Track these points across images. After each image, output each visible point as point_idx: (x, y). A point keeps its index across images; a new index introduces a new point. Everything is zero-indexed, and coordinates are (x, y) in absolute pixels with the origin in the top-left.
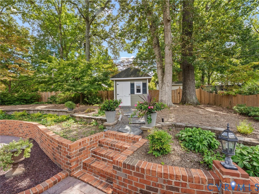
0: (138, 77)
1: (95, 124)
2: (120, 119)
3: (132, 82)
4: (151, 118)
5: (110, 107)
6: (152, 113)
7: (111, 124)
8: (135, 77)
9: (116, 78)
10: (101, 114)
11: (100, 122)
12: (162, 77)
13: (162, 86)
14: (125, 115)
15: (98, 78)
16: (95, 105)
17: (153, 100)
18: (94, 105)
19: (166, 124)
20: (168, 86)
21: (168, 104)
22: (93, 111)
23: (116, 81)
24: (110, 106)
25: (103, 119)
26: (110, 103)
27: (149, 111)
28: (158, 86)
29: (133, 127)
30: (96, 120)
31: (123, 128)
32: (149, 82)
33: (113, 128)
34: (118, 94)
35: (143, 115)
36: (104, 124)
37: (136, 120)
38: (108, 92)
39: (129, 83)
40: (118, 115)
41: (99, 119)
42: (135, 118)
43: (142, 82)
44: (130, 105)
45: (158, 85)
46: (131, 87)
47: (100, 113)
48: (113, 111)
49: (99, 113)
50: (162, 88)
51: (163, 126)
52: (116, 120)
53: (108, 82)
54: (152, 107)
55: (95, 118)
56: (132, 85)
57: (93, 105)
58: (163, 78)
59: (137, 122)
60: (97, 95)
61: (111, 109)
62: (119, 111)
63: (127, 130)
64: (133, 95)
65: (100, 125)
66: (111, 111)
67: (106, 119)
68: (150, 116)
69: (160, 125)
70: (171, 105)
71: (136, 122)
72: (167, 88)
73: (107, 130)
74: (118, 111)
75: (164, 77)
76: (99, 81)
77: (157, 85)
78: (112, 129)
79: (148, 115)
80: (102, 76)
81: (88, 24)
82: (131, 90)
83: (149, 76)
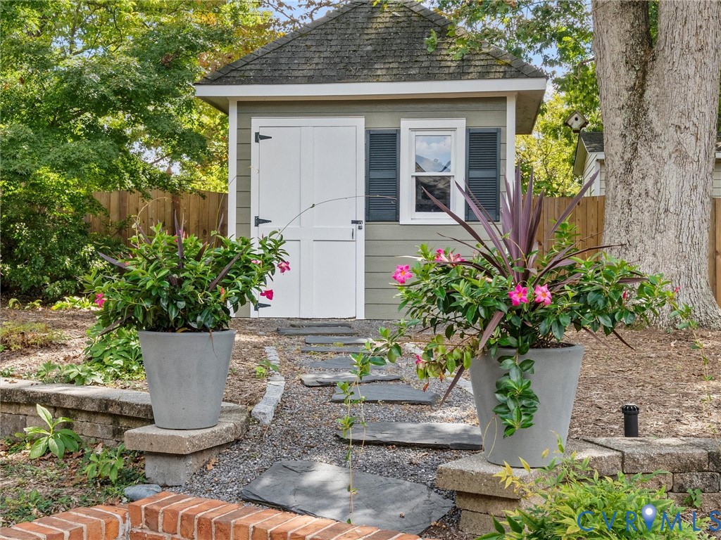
0: (429, 76)
1: (52, 442)
2: (265, 409)
3: (383, 123)
4: (535, 389)
5: (185, 298)
6: (542, 344)
7: (189, 437)
8: (409, 79)
9: (247, 81)
10: (111, 370)
11: (102, 427)
12: (631, 78)
13: (628, 156)
14: (308, 378)
15: (96, 78)
16: (68, 302)
17: (550, 243)
18: (59, 304)
19: (654, 452)
22: (47, 345)
23: (249, 107)
24: (181, 281)
25: (121, 404)
26: (183, 259)
27: (517, 323)
28: (601, 162)
29: (378, 469)
30: (66, 412)
31: (291, 477)
32: (524, 127)
33: (203, 471)
34: (260, 221)
35: (458, 362)
36: (132, 437)
37: (399, 419)
38: (183, 202)
39: (355, 128)
40: (253, 375)
41: (89, 407)
42: (393, 408)
43: (460, 124)
44: (361, 317)
45: (601, 156)
46: (371, 165)
47: (100, 361)
48: (204, 329)
49: (97, 360)
50: (629, 169)
51: (627, 461)
52: (230, 411)
53: (179, 112)
54: (543, 294)
55: (57, 396)
56: (382, 149)
57: (48, 301)
58: (639, 89)
59: (411, 431)
60: (88, 225)
61: (193, 308)
62: (267, 349)
63: (321, 493)
64: (383, 229)
65: (99, 450)
66: (194, 330)
67: (149, 403)
68: (525, 366)
69: (606, 454)
71: (401, 431)
72: (672, 176)
73: (155, 487)
74: (252, 355)
75: (651, 79)
76: (102, 106)
77: (592, 157)
78: (197, 485)
79: (509, 362)
80: (134, 62)
82: (370, 184)
83: (522, 71)
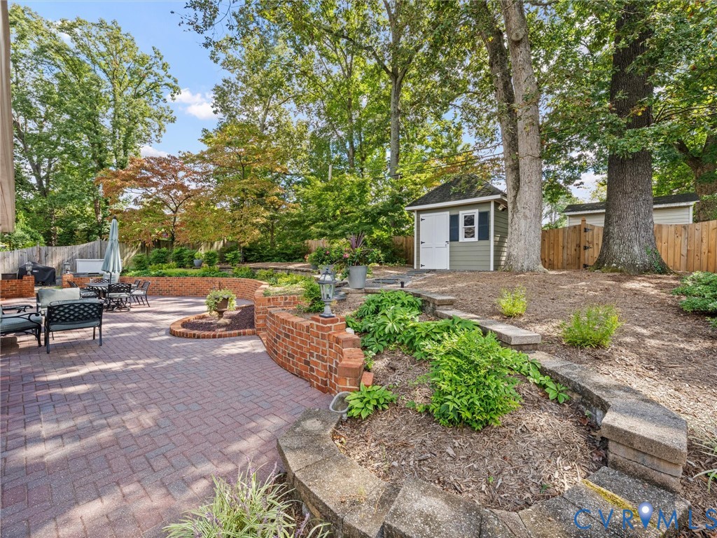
3: (454, 213)
8: (460, 199)
9: (419, 205)
12: (514, 193)
13: (512, 218)
20: (526, 217)
21: (522, 266)
23: (419, 212)
34: (422, 243)
39: (447, 214)
43: (476, 211)
44: (448, 269)
46: (451, 225)
50: (512, 222)
56: (454, 220)
58: (515, 197)
64: (454, 243)
70: (531, 267)
72: (523, 222)
75: (518, 193)
81: (396, 83)
82: (451, 231)
